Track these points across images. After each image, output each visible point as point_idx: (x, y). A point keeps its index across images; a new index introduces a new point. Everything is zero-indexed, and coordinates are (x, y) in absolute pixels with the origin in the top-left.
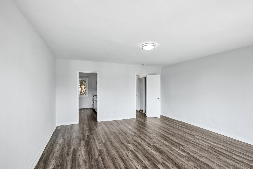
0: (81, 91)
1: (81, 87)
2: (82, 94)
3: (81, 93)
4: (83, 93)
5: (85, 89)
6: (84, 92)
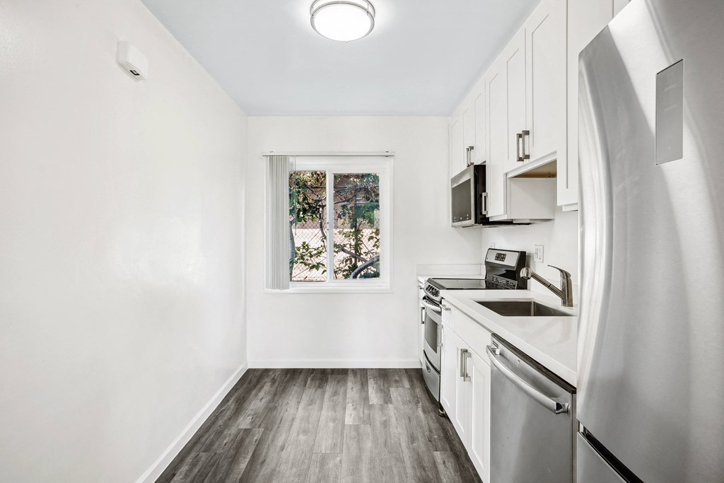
0: (357, 251)
1: (357, 232)
2: (360, 264)
3: (356, 258)
4: (366, 261)
5: (373, 242)
6: (366, 254)
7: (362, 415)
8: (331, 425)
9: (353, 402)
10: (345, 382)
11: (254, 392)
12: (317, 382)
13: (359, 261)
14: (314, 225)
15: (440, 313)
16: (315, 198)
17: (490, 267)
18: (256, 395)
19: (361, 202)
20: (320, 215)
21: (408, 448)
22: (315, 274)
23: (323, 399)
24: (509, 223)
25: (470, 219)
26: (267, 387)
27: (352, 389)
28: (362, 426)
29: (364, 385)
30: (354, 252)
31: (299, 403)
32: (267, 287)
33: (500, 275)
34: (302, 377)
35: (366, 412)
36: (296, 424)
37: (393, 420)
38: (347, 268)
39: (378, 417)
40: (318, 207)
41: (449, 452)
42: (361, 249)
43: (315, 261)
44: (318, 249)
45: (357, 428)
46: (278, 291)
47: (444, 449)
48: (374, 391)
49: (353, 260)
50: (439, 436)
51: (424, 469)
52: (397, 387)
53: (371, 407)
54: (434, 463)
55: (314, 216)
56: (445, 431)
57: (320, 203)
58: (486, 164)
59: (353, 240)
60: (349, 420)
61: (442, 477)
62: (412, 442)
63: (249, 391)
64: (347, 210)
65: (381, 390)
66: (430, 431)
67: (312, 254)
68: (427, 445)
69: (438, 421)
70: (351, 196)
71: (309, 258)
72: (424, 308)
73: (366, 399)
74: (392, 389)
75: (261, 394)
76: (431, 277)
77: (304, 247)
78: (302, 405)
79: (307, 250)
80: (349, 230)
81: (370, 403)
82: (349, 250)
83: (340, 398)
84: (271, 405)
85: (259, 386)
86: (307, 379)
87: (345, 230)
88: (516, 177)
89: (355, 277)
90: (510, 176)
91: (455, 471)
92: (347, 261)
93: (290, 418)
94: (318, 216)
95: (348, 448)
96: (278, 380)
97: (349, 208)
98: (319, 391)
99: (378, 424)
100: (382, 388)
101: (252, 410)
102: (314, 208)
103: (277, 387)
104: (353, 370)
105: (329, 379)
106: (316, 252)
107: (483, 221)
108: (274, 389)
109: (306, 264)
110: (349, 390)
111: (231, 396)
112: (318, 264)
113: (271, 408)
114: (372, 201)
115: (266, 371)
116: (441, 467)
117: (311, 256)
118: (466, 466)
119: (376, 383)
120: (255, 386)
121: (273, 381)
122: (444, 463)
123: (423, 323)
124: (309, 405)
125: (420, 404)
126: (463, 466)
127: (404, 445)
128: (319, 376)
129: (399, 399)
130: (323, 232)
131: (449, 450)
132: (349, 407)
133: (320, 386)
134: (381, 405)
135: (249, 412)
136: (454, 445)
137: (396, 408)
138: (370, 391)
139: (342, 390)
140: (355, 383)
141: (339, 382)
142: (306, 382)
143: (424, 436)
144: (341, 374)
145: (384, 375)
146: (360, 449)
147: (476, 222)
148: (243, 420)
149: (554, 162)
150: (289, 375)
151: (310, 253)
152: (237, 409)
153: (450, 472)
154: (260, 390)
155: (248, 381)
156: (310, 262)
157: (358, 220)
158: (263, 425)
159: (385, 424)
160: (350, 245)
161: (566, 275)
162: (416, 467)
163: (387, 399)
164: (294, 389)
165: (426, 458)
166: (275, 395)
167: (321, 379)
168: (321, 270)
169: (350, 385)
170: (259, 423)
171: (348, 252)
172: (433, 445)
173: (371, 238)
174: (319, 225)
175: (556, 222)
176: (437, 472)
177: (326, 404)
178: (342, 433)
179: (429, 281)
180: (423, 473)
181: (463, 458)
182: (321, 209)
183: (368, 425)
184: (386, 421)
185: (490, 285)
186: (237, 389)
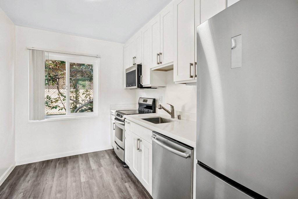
0: (77, 99)
1: (77, 91)
2: (78, 106)
3: (76, 103)
4: (82, 104)
5: (84, 95)
6: (83, 100)
7: (89, 176)
8: (74, 184)
9: (84, 170)
10: (78, 162)
11: (22, 179)
12: (62, 165)
13: (78, 104)
14: (54, 87)
15: (124, 125)
16: (54, 74)
17: (140, 105)
18: (24, 180)
19: (79, 77)
20: (57, 82)
21: (114, 185)
22: (54, 111)
23: (67, 172)
24: (150, 88)
25: (136, 86)
26: (31, 174)
27: (81, 164)
28: (90, 181)
29: (87, 161)
30: (75, 100)
31: (53, 177)
32: (30, 120)
33: (145, 108)
34: (53, 163)
35: (91, 173)
36: (54, 189)
37: (105, 174)
38: (72, 107)
39: (97, 175)
40: (56, 78)
41: (131, 182)
42: (78, 98)
43: (54, 104)
44: (56, 99)
45: (88, 182)
46: (38, 121)
47: (129, 181)
48: (93, 163)
49: (75, 103)
50: (125, 176)
51: (122, 192)
52: (103, 159)
53: (93, 170)
54: (126, 188)
55: (54, 83)
56: (127, 173)
57: (57, 77)
58: (142, 64)
59: (75, 94)
60: (83, 180)
61: (130, 193)
62: (115, 182)
63: (19, 179)
64: (72, 80)
65: (96, 162)
66: (122, 175)
67: (53, 101)
68: (121, 181)
69: (124, 170)
70: (74, 74)
71: (51, 103)
72: (114, 123)
73: (90, 167)
74: (101, 160)
75: (28, 178)
76: (118, 110)
77: (48, 98)
78: (55, 179)
79: (50, 99)
80: (73, 90)
81: (92, 169)
82: (73, 99)
83: (76, 170)
84: (35, 183)
85: (25, 174)
86: (56, 164)
87: (71, 90)
88: (155, 70)
89: (76, 112)
90: (152, 69)
91: (135, 189)
92: (72, 104)
93: (49, 187)
94: (56, 83)
95: (85, 193)
96: (38, 168)
97: (73, 80)
98: (64, 169)
99: (98, 178)
100: (97, 160)
101: (22, 189)
102: (54, 79)
103: (38, 172)
104: (81, 155)
105: (69, 162)
106: (55, 100)
107: (141, 87)
108: (36, 174)
109: (49, 106)
110: (80, 165)
111: (5, 185)
112: (56, 106)
113: (36, 184)
114: (84, 77)
115: (30, 165)
116: (129, 189)
117: (52, 102)
118: (138, 185)
119: (93, 159)
120: (23, 175)
121: (35, 169)
122: (130, 187)
123: (114, 129)
124: (60, 177)
125: (115, 164)
126: (137, 186)
127: (112, 184)
128: (63, 161)
129: (105, 164)
130: (59, 91)
131: (130, 180)
132: (82, 173)
133: (64, 166)
134: (97, 169)
135: (20, 191)
136: (132, 178)
137: (105, 168)
138: (91, 163)
139: (77, 166)
140: (83, 161)
141: (74, 162)
142: (56, 166)
143: (120, 178)
144: (75, 158)
145: (96, 154)
146: (92, 192)
147: (138, 87)
148: (16, 197)
149: (173, 65)
150: (45, 165)
151: (51, 101)
152: (11, 192)
153: (133, 190)
154: (26, 176)
155: (17, 173)
156: (51, 105)
157: (77, 85)
158: (32, 196)
159: (101, 177)
160: (74, 97)
161: (172, 107)
162: (119, 192)
163: (100, 165)
164: (49, 171)
165: (122, 187)
166: (37, 176)
167: (64, 163)
168: (58, 109)
169: (80, 162)
170: (29, 196)
171: (72, 100)
172: (124, 181)
173: (83, 94)
174: (56, 87)
175: (167, 87)
176: (128, 192)
177: (69, 174)
178: (81, 187)
179: (117, 111)
180: (122, 194)
181: (137, 183)
182: (58, 80)
183: (93, 179)
184: (101, 175)
185: (141, 112)
186: (9, 180)
